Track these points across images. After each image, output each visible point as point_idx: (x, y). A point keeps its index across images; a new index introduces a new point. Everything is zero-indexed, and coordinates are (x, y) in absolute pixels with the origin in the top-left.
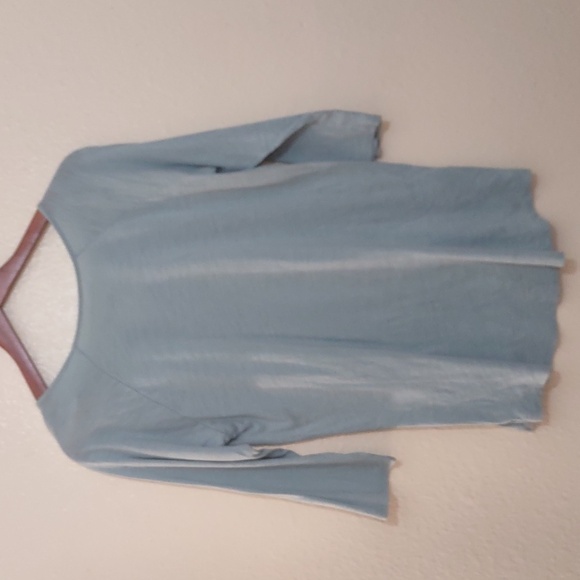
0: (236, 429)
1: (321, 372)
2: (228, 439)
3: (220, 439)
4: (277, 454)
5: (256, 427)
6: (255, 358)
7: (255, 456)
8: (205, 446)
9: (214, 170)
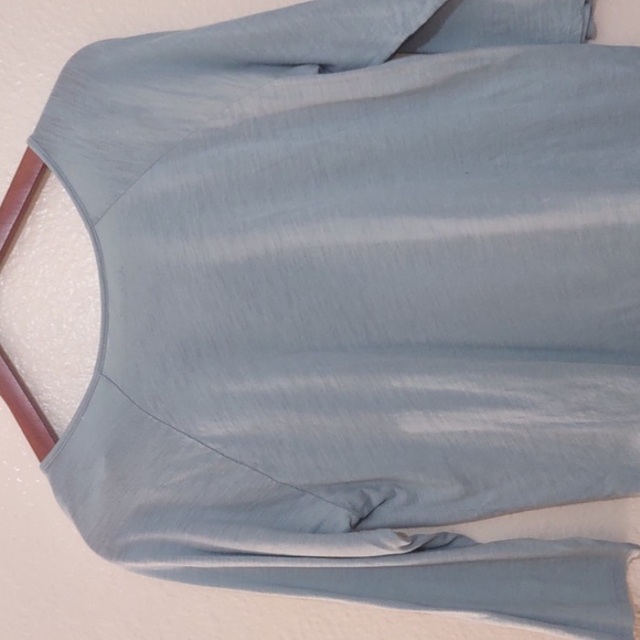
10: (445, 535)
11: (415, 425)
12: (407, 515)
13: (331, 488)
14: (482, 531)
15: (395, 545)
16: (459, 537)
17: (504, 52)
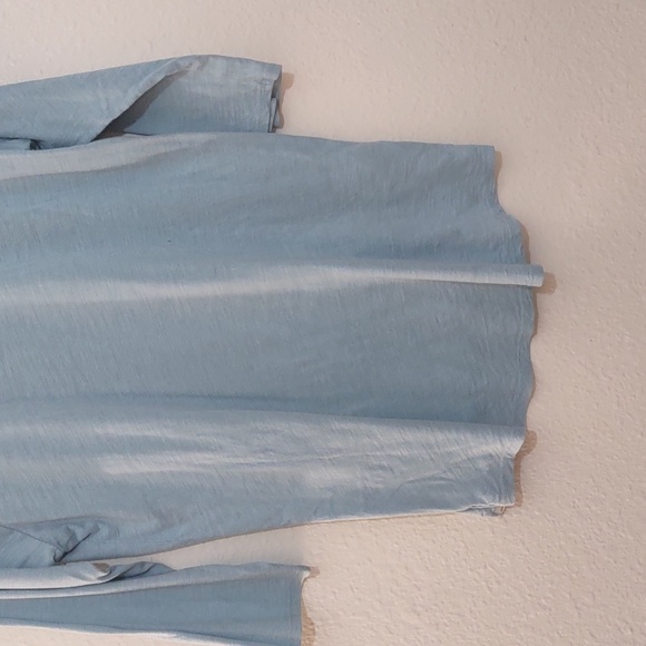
0: (73, 536)
1: (198, 448)
2: (59, 553)
3: (47, 554)
4: (137, 571)
5: (104, 531)
6: (99, 431)
7: (101, 578)
8: (24, 566)
9: (28, 143)
10: (143, 564)
11: (117, 467)
12: (108, 548)
13: (38, 526)
14: (178, 559)
15: (94, 576)
16: (155, 565)
17: (200, 138)
